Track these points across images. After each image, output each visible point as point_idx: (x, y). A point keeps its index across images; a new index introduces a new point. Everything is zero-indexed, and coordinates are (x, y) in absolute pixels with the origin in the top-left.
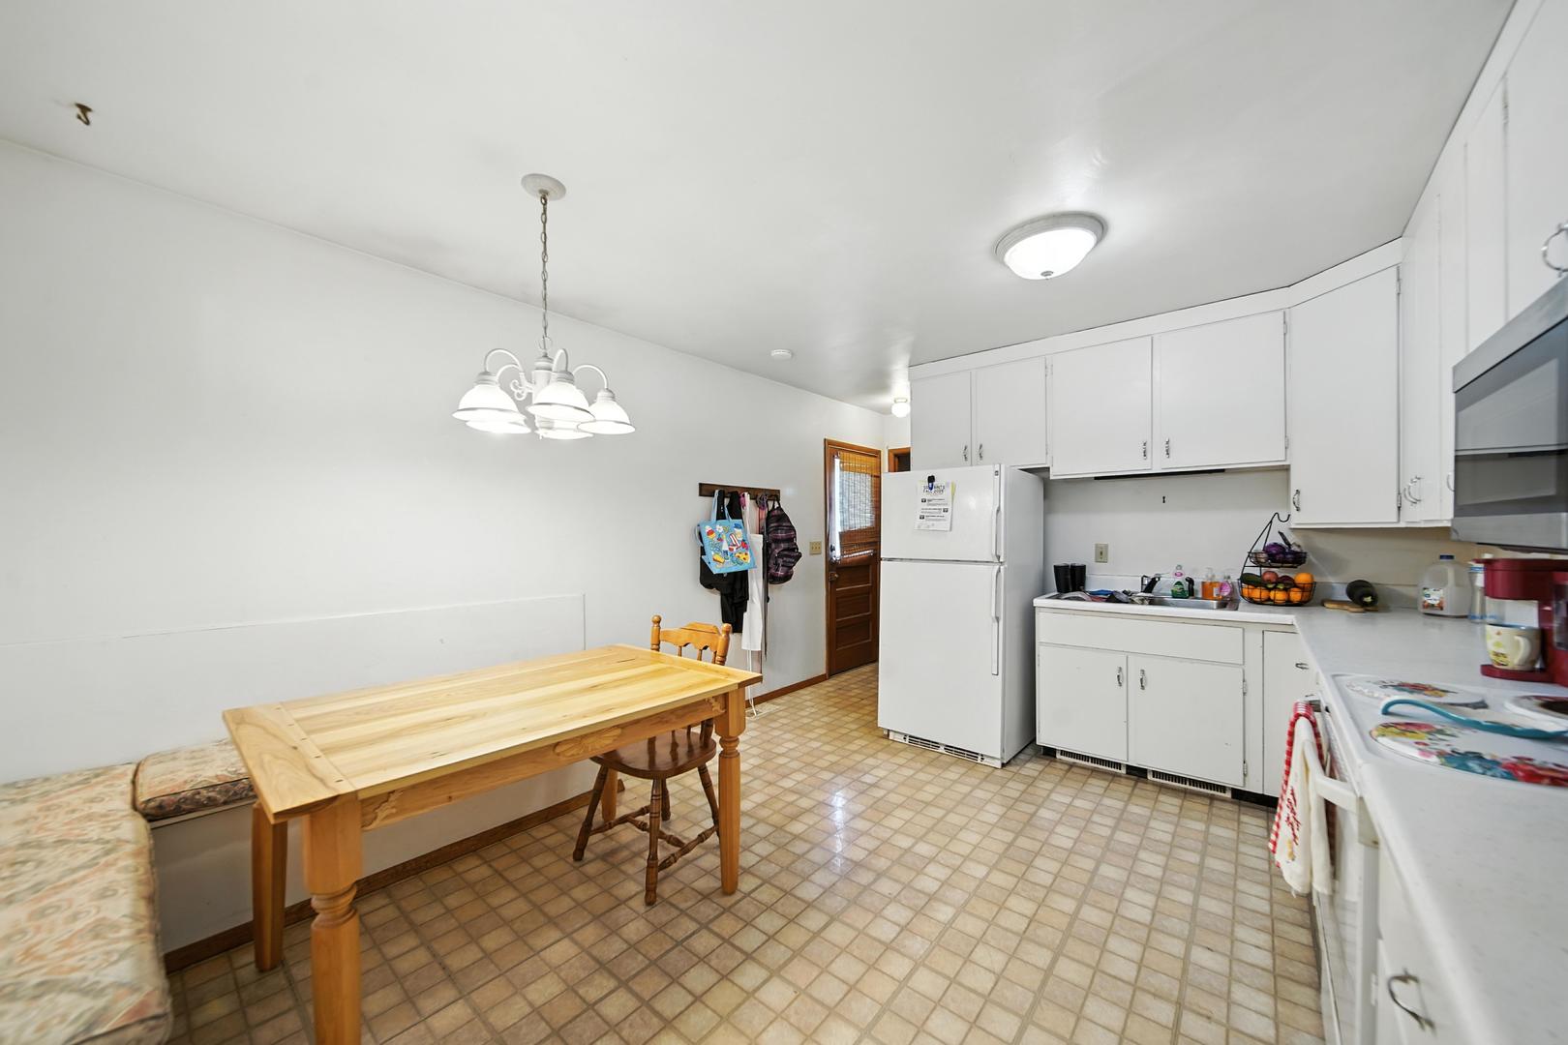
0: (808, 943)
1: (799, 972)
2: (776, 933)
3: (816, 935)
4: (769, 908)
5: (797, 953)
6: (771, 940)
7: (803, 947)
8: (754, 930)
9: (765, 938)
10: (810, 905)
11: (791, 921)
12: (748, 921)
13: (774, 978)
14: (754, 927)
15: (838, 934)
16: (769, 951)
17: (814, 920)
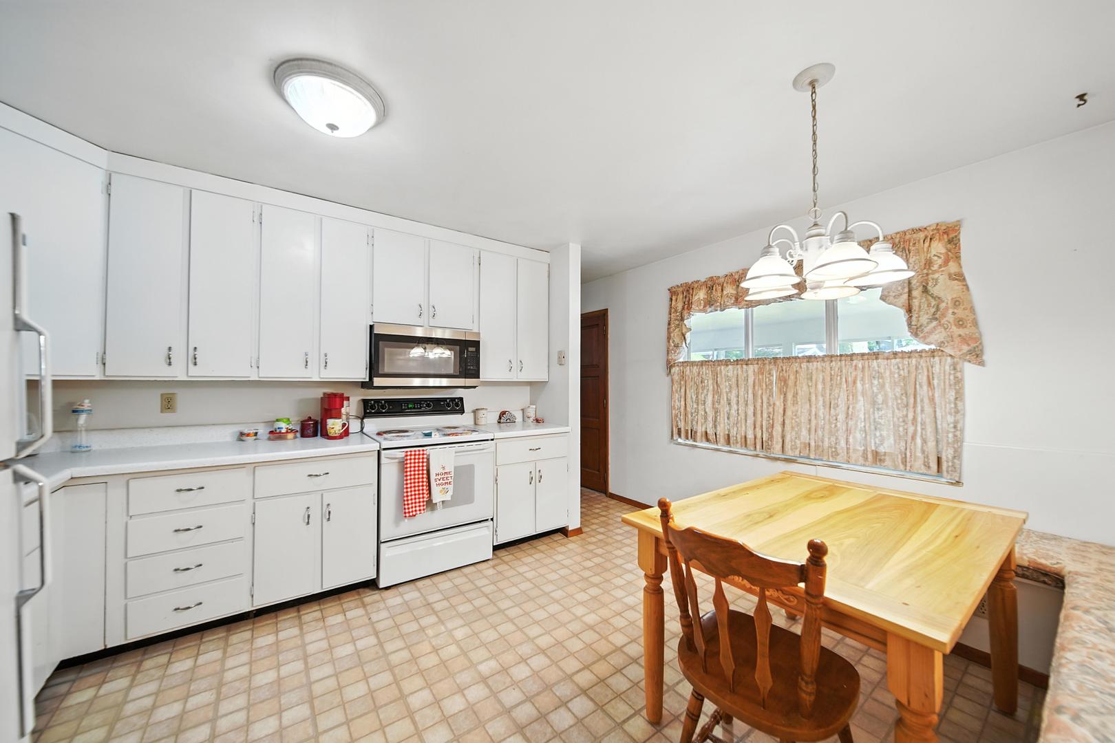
0: (594, 663)
1: (603, 648)
2: (615, 673)
3: (586, 667)
4: (618, 696)
5: (603, 658)
6: (619, 668)
7: (598, 661)
8: (631, 679)
9: (624, 671)
10: (584, 692)
11: (602, 681)
12: (635, 687)
13: (619, 646)
14: (631, 681)
15: (571, 665)
16: (621, 661)
17: (585, 679)
